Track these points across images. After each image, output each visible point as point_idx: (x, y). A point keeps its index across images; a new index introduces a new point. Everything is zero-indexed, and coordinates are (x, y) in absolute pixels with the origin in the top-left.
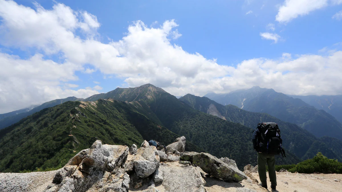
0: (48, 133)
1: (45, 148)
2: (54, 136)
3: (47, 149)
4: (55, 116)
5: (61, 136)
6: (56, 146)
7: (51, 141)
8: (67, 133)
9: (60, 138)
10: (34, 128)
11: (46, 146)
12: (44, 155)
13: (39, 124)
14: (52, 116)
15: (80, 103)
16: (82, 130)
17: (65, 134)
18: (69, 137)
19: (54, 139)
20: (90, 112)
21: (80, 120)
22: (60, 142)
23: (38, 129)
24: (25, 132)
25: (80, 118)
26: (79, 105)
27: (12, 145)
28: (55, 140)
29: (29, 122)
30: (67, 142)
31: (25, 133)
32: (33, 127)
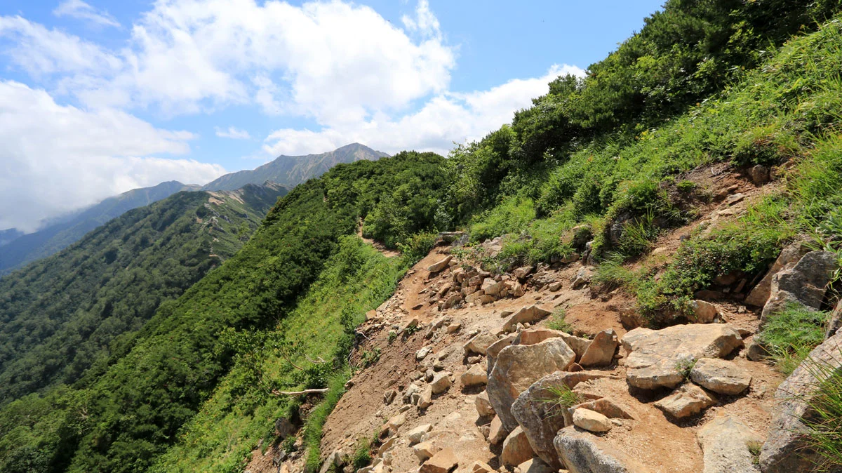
0: (163, 256)
1: (170, 278)
2: (182, 257)
3: (175, 279)
4: (160, 225)
5: (195, 257)
6: (190, 274)
7: (178, 266)
8: (204, 252)
9: (195, 260)
10: (121, 250)
11: (172, 276)
12: (173, 290)
13: (129, 242)
14: (154, 225)
15: (209, 196)
16: (230, 247)
17: (202, 253)
18: (210, 258)
19: (182, 262)
20: (235, 212)
21: (222, 229)
22: (197, 268)
23: (129, 252)
24: (103, 260)
25: (222, 225)
26: (208, 200)
27: (84, 284)
28: (185, 265)
29: (103, 240)
30: (209, 268)
31: (105, 262)
32: (117, 250)
